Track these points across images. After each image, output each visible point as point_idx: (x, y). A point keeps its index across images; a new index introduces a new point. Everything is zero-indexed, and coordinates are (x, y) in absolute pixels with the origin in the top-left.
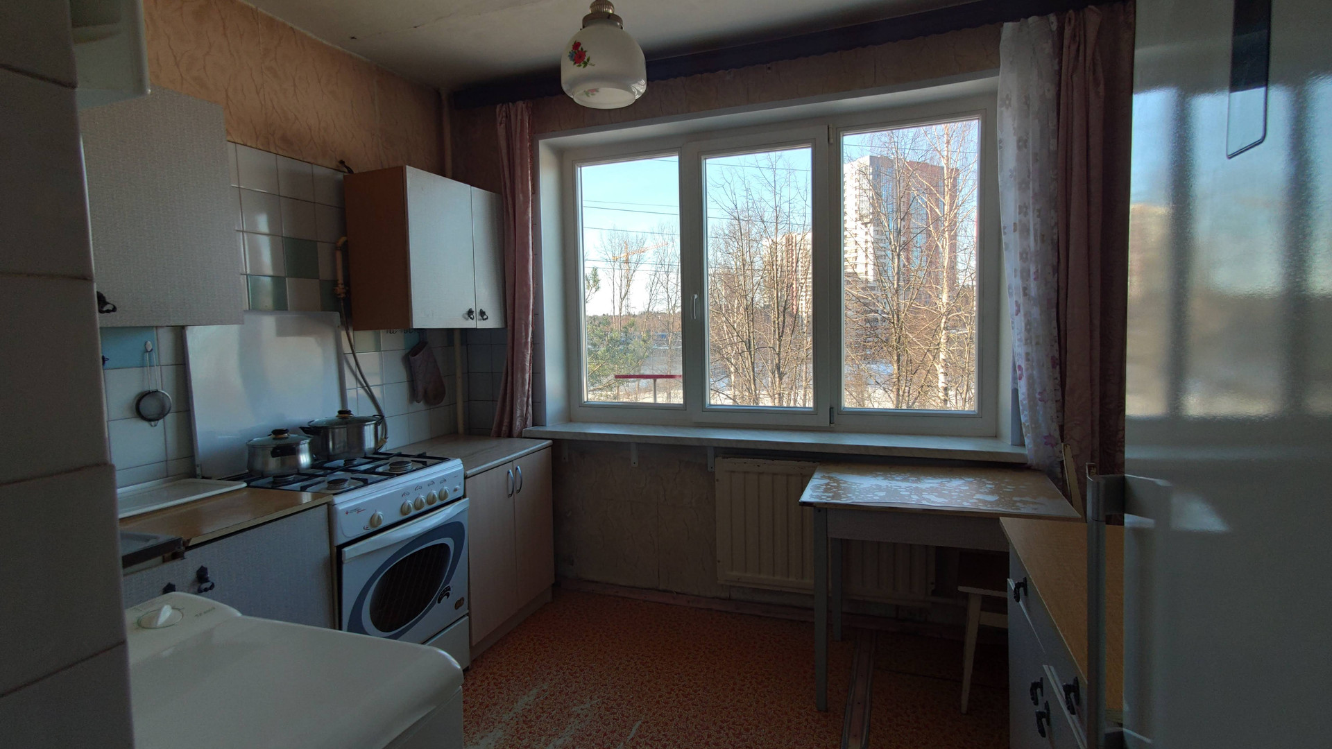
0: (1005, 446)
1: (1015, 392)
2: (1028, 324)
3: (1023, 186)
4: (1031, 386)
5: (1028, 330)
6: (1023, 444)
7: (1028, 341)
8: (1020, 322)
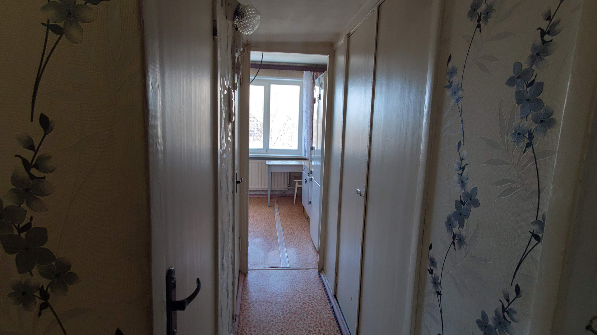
0: (303, 156)
1: (305, 145)
2: (307, 131)
3: (307, 104)
4: (307, 143)
5: (307, 132)
6: (306, 155)
7: (307, 134)
8: (306, 130)
